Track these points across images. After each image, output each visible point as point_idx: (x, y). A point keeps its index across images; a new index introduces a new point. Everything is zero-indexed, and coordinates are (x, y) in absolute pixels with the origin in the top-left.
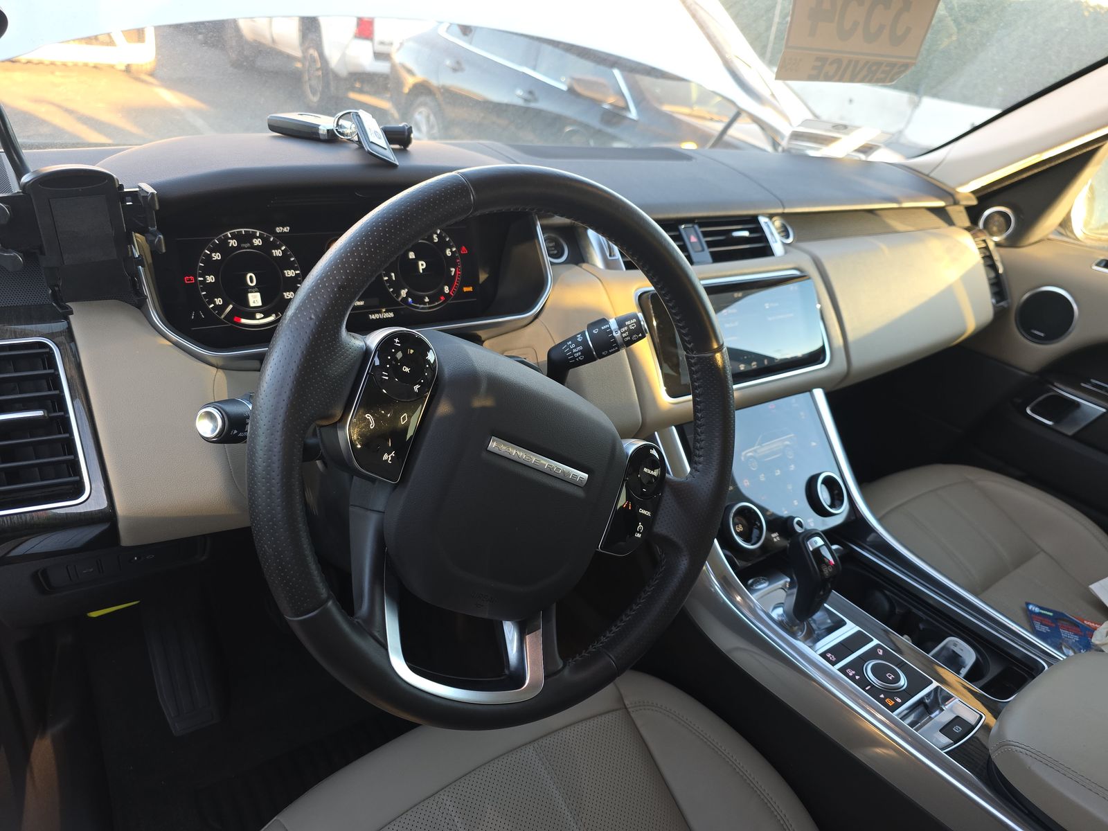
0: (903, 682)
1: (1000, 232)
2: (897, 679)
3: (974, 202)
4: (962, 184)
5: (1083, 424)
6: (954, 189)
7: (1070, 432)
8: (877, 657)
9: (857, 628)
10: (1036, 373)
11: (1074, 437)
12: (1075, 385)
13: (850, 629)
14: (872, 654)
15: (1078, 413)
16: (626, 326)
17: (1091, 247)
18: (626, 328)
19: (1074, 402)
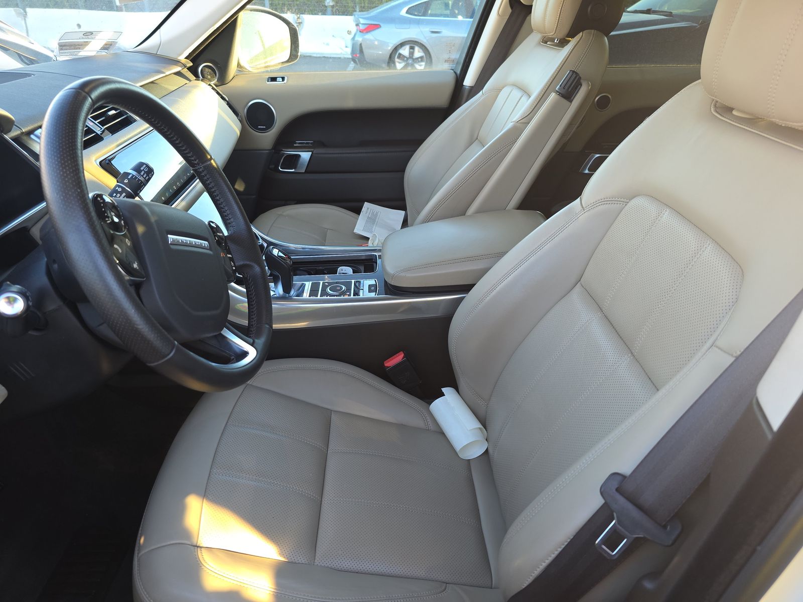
0: (344, 288)
1: (212, 77)
2: (342, 288)
3: (191, 64)
4: (180, 55)
5: (306, 164)
6: (177, 59)
7: (303, 171)
8: (328, 286)
9: (311, 282)
10: (272, 149)
11: (306, 172)
12: (291, 146)
13: (308, 285)
14: (324, 287)
15: (301, 160)
16: (142, 171)
17: (258, 73)
18: (143, 172)
19: (297, 155)
